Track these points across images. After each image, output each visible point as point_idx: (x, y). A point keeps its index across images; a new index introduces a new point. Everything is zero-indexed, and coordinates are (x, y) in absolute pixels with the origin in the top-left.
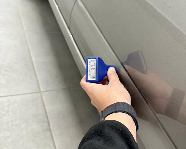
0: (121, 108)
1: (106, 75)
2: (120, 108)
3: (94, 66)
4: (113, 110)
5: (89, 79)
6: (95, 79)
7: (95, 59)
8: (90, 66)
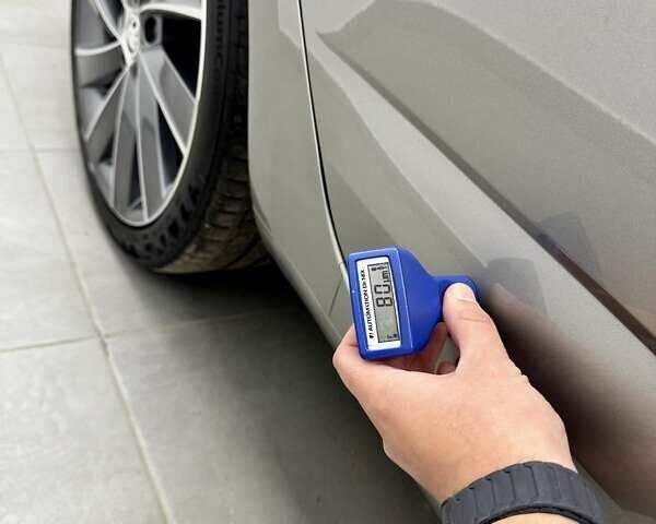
0: (541, 494)
1: (441, 318)
2: (537, 494)
3: (386, 289)
4: (502, 505)
5: (374, 345)
6: (396, 344)
7: (386, 260)
8: (369, 289)
